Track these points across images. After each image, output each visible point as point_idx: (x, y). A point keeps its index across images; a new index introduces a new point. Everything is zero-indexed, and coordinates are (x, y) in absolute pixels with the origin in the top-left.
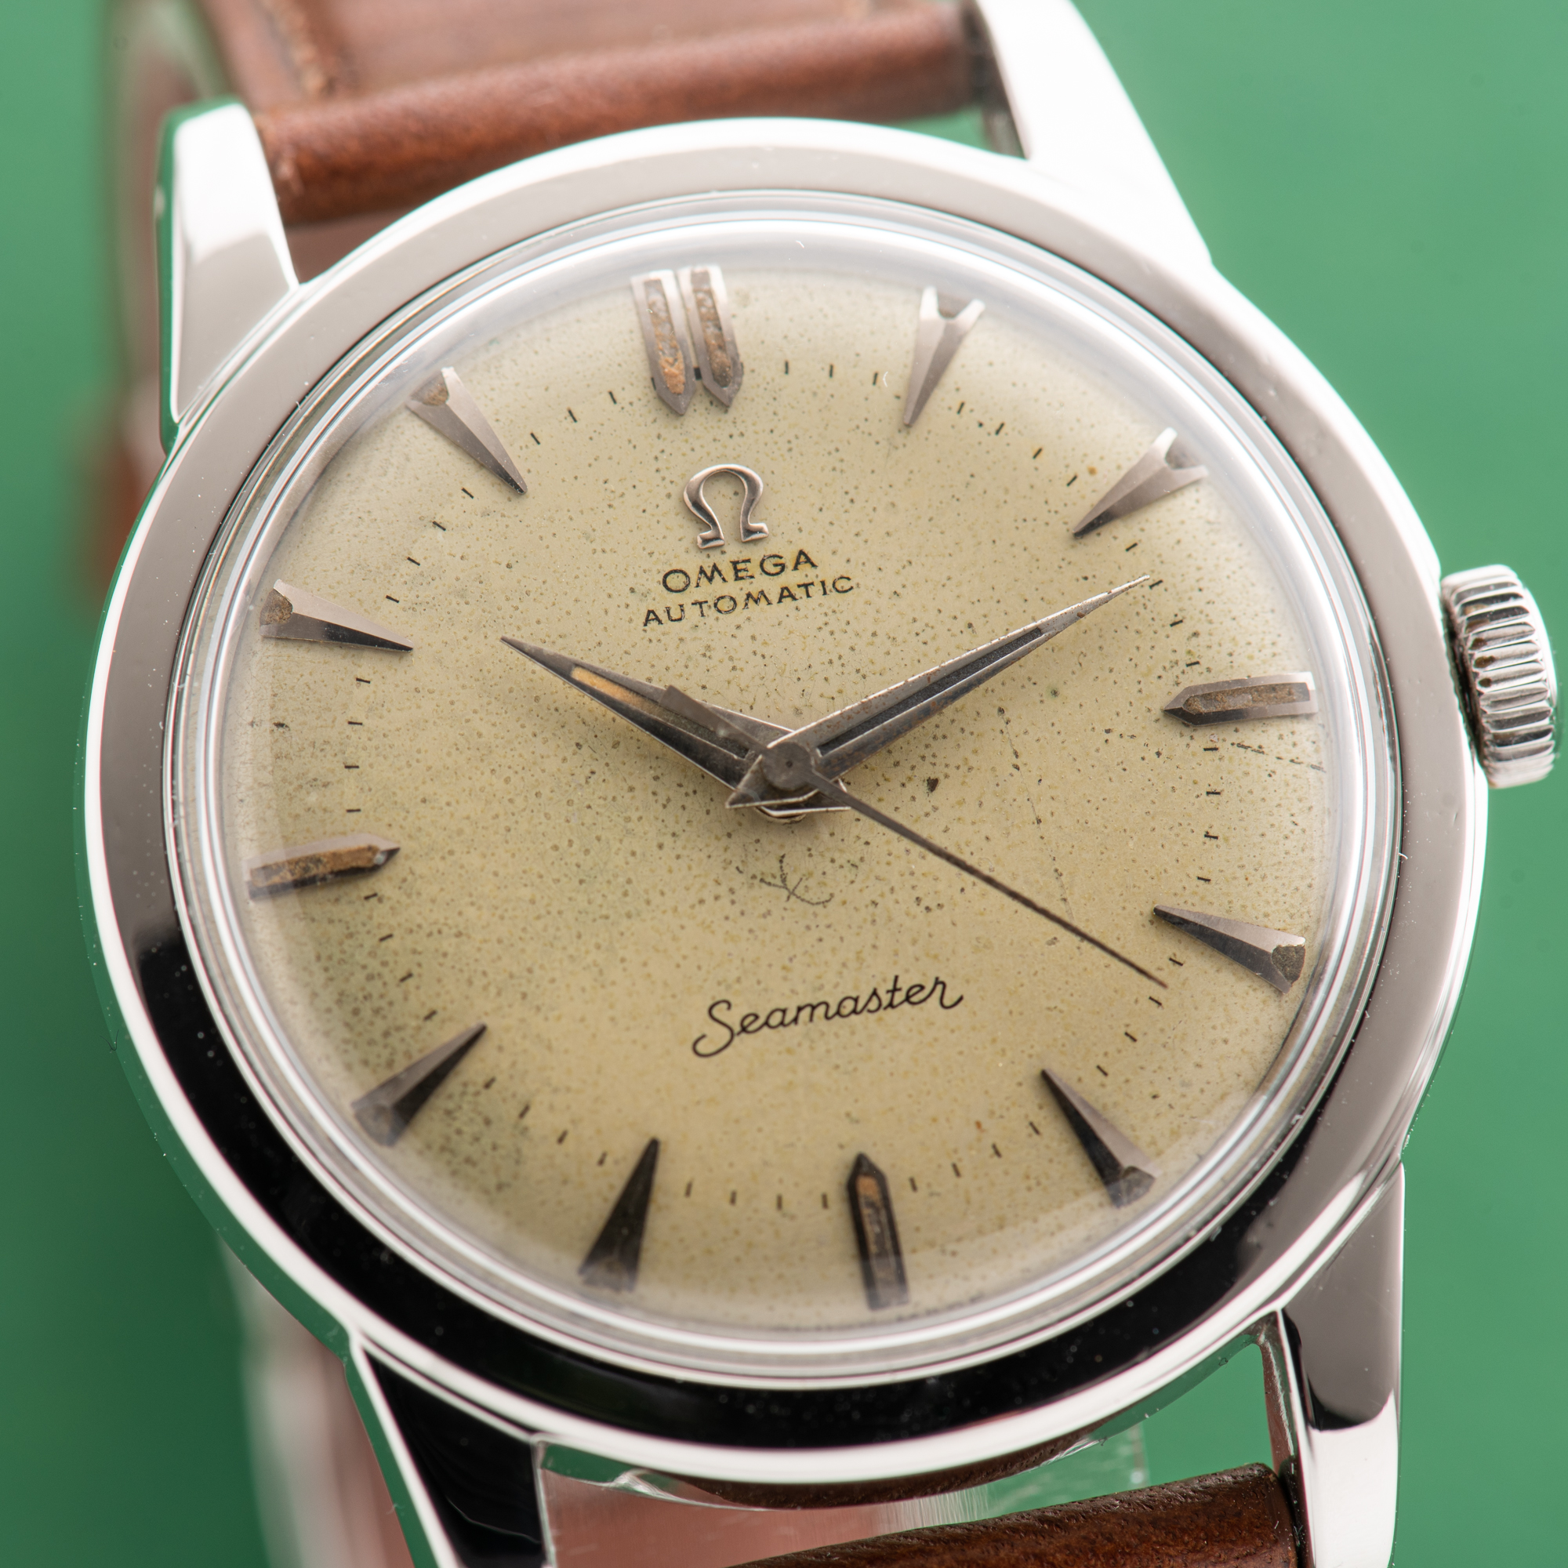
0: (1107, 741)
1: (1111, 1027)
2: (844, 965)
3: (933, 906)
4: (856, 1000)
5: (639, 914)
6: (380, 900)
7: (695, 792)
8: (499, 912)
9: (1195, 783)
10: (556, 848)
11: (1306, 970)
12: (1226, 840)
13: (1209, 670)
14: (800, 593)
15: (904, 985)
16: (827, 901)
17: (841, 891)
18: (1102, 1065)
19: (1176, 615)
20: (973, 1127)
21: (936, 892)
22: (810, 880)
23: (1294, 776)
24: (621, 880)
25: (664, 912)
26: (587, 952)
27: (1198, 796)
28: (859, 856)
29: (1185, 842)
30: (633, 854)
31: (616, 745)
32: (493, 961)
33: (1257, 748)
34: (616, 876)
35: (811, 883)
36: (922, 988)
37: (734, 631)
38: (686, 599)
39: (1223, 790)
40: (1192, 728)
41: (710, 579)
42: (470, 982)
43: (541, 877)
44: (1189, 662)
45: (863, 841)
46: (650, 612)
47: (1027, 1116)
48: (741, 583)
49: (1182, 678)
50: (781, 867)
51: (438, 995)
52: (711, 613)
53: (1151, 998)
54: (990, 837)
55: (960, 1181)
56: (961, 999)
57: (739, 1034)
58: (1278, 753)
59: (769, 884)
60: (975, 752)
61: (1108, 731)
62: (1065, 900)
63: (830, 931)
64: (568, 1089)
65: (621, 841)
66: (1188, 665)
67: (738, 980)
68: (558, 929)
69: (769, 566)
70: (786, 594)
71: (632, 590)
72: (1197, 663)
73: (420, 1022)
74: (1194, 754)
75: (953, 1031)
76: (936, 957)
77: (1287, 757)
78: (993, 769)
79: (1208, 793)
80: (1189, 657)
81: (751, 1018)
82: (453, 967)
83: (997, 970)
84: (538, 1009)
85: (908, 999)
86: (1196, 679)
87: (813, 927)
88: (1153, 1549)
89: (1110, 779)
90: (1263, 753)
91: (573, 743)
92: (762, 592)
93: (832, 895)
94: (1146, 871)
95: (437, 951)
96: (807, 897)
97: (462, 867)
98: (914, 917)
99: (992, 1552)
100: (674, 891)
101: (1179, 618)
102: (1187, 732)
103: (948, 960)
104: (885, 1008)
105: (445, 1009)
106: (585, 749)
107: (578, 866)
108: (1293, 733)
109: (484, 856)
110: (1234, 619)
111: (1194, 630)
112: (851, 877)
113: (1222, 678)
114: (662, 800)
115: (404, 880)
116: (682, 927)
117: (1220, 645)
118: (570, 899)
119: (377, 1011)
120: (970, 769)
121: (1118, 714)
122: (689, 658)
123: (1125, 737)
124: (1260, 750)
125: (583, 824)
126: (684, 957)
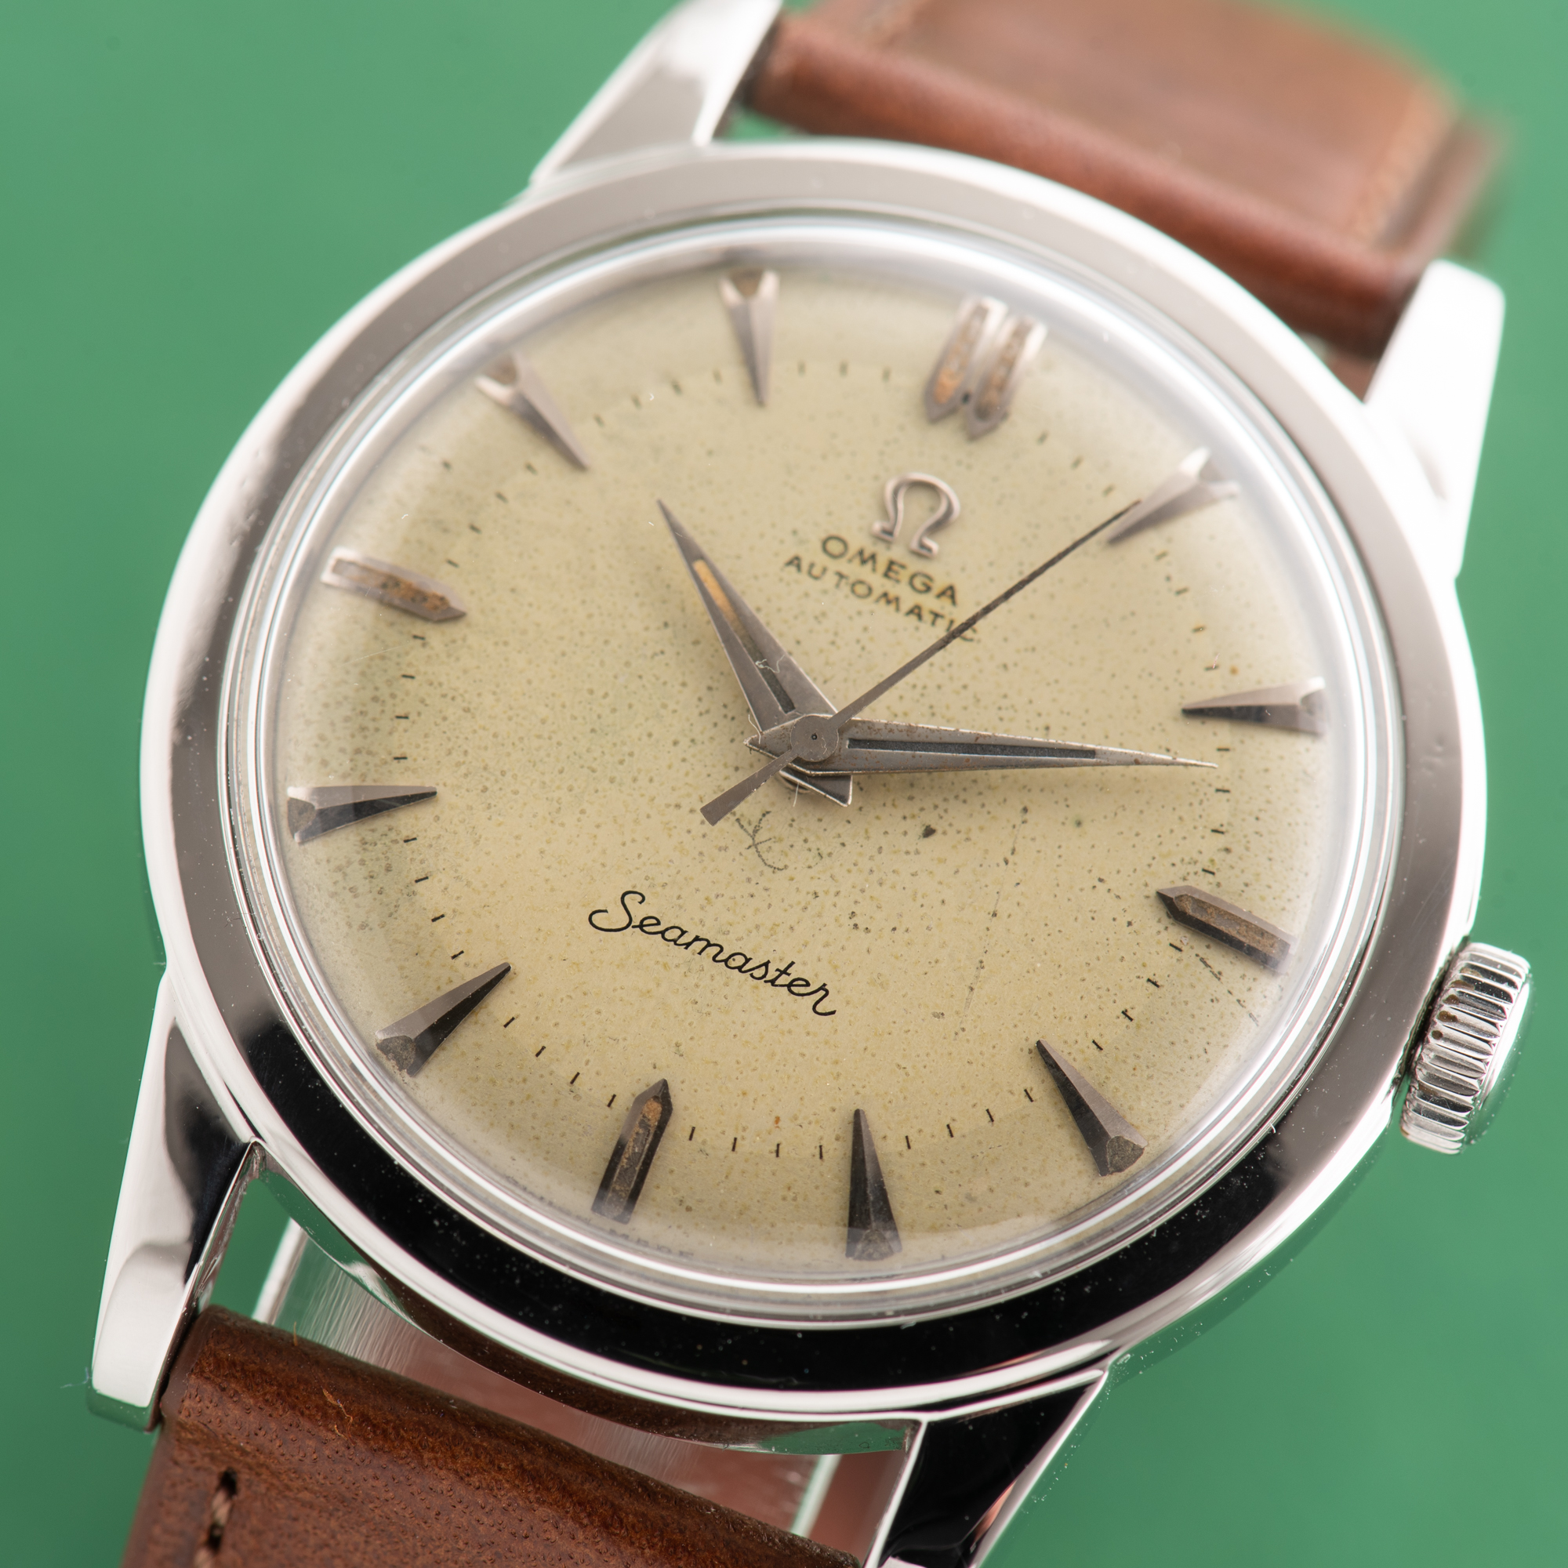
0: (1094, 887)
1: (939, 1113)
2: (757, 927)
3: (862, 927)
4: (748, 960)
5: (620, 785)
6: (424, 645)
7: (733, 718)
8: (511, 713)
9: (1144, 965)
10: (591, 692)
11: (1134, 1169)
12: (1138, 1027)
13: (1219, 885)
14: (927, 617)
15: (794, 973)
16: (778, 869)
17: (796, 868)
18: (910, 1138)
19: (1222, 825)
20: (773, 1119)
21: (871, 917)
22: (777, 844)
23: (1232, 1014)
24: (626, 749)
25: (642, 795)
26: (559, 788)
27: (1139, 977)
28: (829, 851)
29: (1102, 1006)
30: (650, 735)
31: (696, 643)
32: (479, 748)
33: (1216, 972)
34: (624, 743)
35: (776, 847)
36: (808, 984)
37: (854, 614)
38: (834, 566)
39: (1163, 986)
40: (1171, 921)
41: (863, 562)
42: (449, 753)
43: (564, 706)
44: (1206, 868)
45: (841, 840)
46: (797, 557)
47: (821, 1139)
48: (885, 581)
49: (1191, 878)
50: (761, 820)
51: (418, 746)
52: (845, 589)
53: (988, 1111)
54: (946, 902)
55: (732, 1155)
56: (833, 1013)
57: (634, 927)
58: (1233, 988)
59: (742, 827)
60: (981, 829)
61: (1101, 880)
62: (972, 989)
63: (765, 894)
64: (468, 884)
65: (647, 719)
66: (1204, 870)
67: (664, 885)
68: (548, 755)
69: (918, 582)
70: (916, 611)
71: (794, 532)
72: (1213, 873)
73: (389, 759)
74: (1159, 943)
75: (808, 1034)
76: (836, 967)
77: (1237, 995)
78: (986, 851)
79: (1149, 980)
80: (1209, 864)
81: (654, 921)
82: (444, 732)
83: (878, 1009)
84: (489, 807)
85: (789, 986)
86: (1203, 885)
87: (753, 882)
88: (711, 1561)
89: (1076, 919)
90: (1219, 979)
91: (663, 620)
92: (898, 599)
93: (786, 867)
94: (1054, 1009)
95: (441, 712)
96: (765, 856)
97: (506, 660)
98: (840, 926)
99: (579, 1481)
100: (662, 784)
101: (1223, 829)
102: (1166, 921)
103: (844, 976)
104: (766, 982)
105: (415, 760)
106: (669, 632)
107: (599, 717)
108: (1254, 979)
109: (530, 662)
110: (1270, 859)
111: (1229, 846)
112: (811, 862)
113: (1225, 898)
114: (703, 707)
115: (454, 641)
116: (648, 816)
117: (1243, 871)
118: (575, 738)
119: (363, 729)
120: (968, 839)
121: (1118, 872)
122: (803, 612)
123: (1112, 894)
124: (1218, 976)
125: (626, 687)
126: (633, 841)
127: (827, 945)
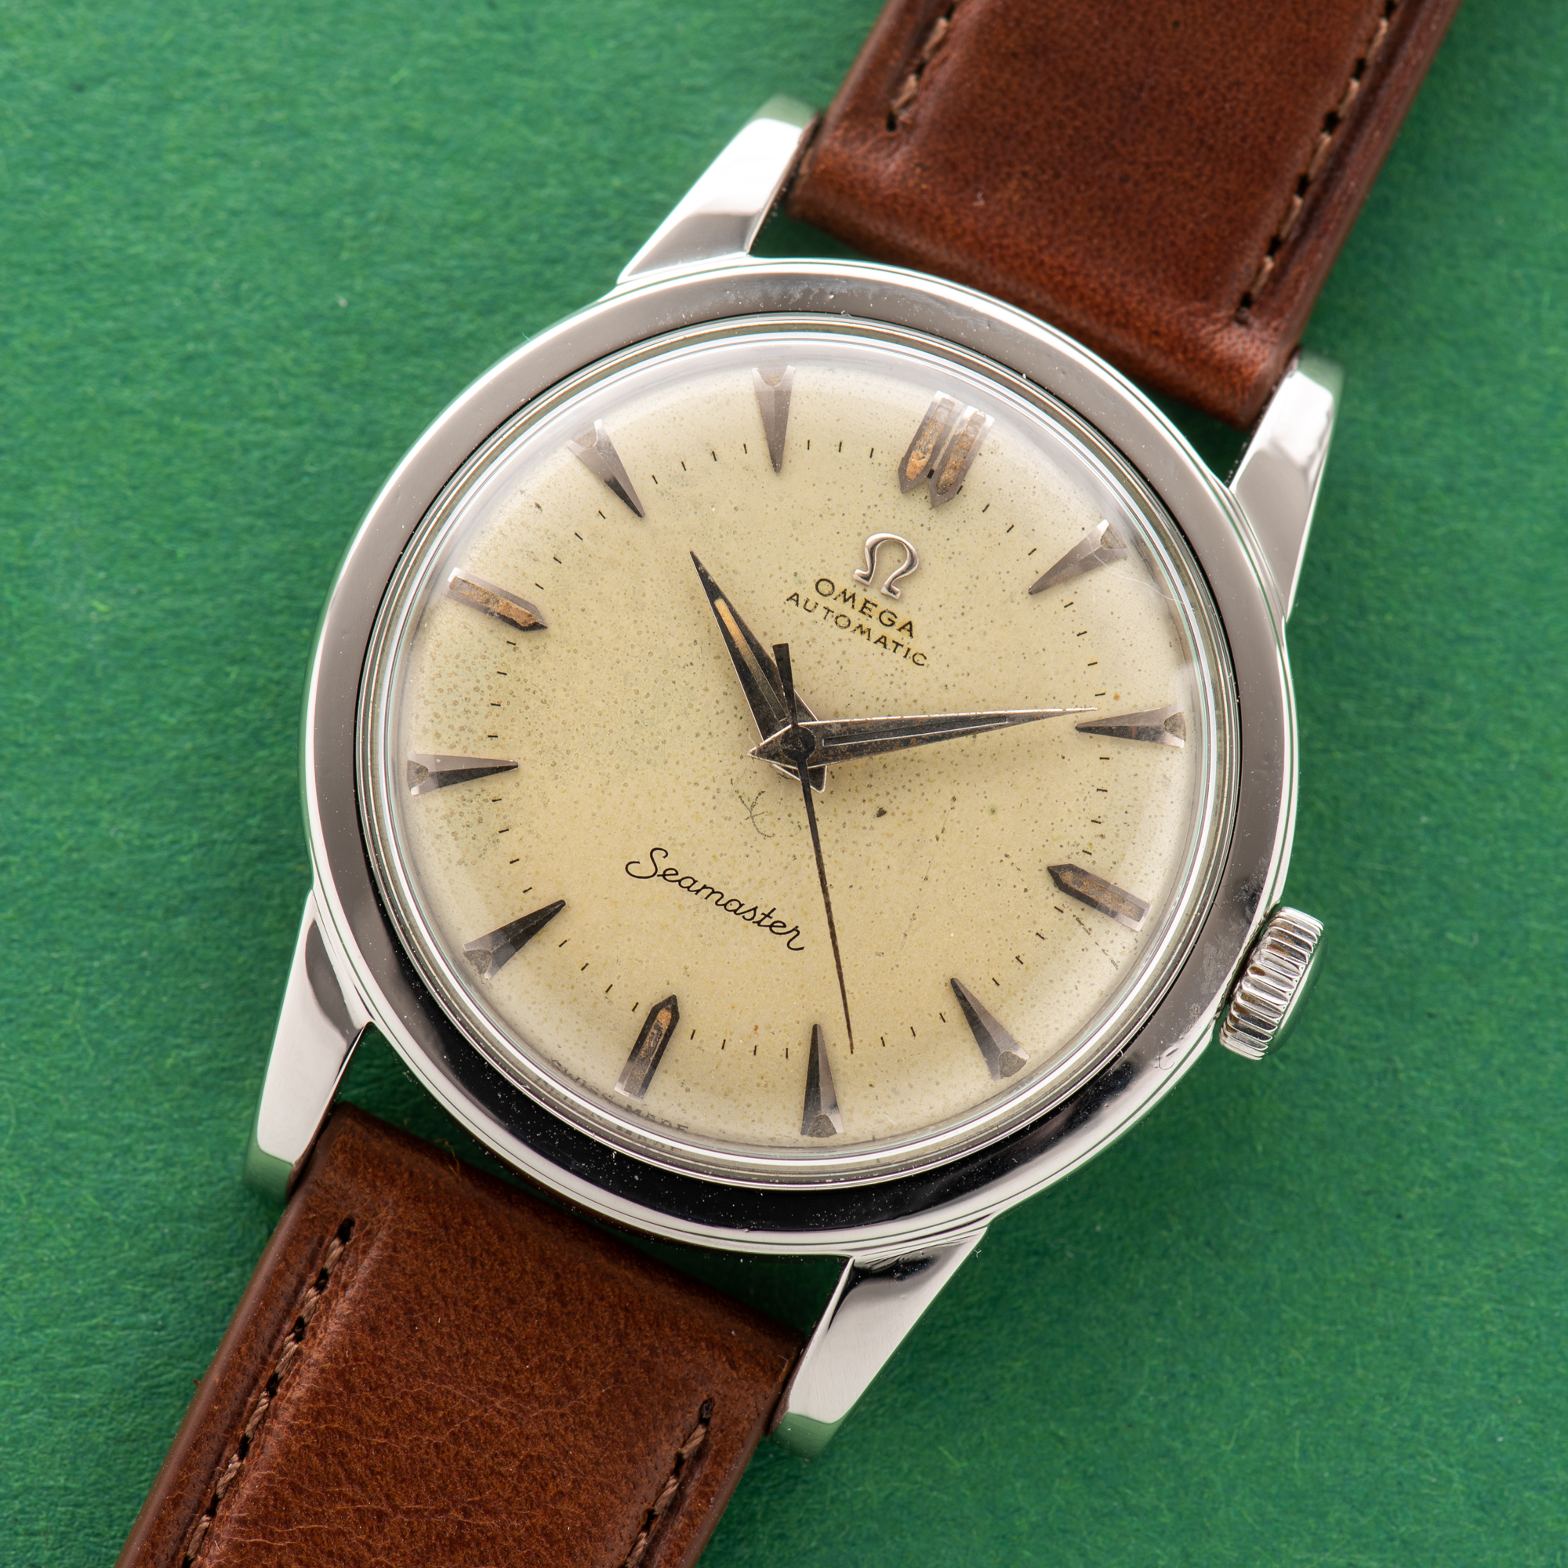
0: (1001, 861)
1: (876, 1028)
2: (750, 880)
4: (741, 905)
5: (655, 765)
6: (515, 649)
8: (576, 706)
9: (1035, 923)
10: (637, 692)
11: (1018, 1075)
12: (1027, 968)
13: (1094, 862)
14: (891, 646)
15: (775, 916)
16: (768, 836)
17: (781, 836)
19: (1099, 817)
20: (753, 1027)
21: (834, 877)
22: (768, 817)
23: (1098, 959)
24: (661, 738)
25: (670, 775)
26: (609, 765)
27: (1030, 931)
29: (1001, 952)
30: (679, 728)
31: (717, 658)
32: (552, 732)
33: (1087, 928)
34: (659, 734)
35: (768, 819)
36: (785, 926)
37: (836, 641)
38: (824, 602)
39: (1047, 939)
40: (1057, 889)
41: (845, 600)
42: (529, 734)
43: (616, 703)
44: (1086, 850)
46: (796, 594)
47: (788, 1043)
48: (861, 615)
49: (1074, 856)
50: (757, 798)
51: (506, 728)
52: (831, 620)
53: (912, 1028)
54: (891, 867)
55: (722, 1052)
56: (802, 948)
57: (659, 876)
58: (1099, 940)
59: (743, 802)
60: (920, 812)
61: (1007, 856)
62: (906, 935)
63: (757, 855)
64: (538, 836)
65: (677, 715)
66: (1084, 851)
67: (683, 845)
68: (603, 740)
69: (885, 617)
70: (882, 641)
71: (796, 574)
72: (1090, 854)
73: (485, 736)
74: (1046, 905)
75: (783, 964)
77: (1102, 945)
78: (923, 830)
79: (1037, 934)
80: (1088, 846)
81: (674, 872)
82: (526, 718)
84: (556, 777)
85: (771, 926)
86: (1082, 862)
87: (749, 845)
89: (986, 885)
90: (1089, 933)
91: (694, 638)
92: (869, 630)
93: (774, 835)
94: (966, 953)
95: (524, 702)
96: (758, 825)
97: (575, 664)
98: (811, 882)
100: (685, 766)
101: (1100, 820)
102: (1054, 889)
103: (811, 921)
104: (754, 922)
105: (504, 738)
106: (697, 648)
107: (642, 712)
108: (1117, 934)
109: (593, 667)
110: (1134, 843)
111: (1103, 833)
112: (793, 832)
113: (1098, 873)
114: (720, 708)
115: (537, 648)
116: (674, 791)
117: (1112, 853)
118: (623, 728)
119: (467, 712)
120: (910, 820)
121: (1020, 850)
122: (798, 638)
123: (1014, 866)
124: (1089, 931)
125: (663, 690)
126: (662, 809)
127: (800, 896)
